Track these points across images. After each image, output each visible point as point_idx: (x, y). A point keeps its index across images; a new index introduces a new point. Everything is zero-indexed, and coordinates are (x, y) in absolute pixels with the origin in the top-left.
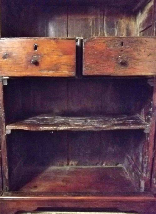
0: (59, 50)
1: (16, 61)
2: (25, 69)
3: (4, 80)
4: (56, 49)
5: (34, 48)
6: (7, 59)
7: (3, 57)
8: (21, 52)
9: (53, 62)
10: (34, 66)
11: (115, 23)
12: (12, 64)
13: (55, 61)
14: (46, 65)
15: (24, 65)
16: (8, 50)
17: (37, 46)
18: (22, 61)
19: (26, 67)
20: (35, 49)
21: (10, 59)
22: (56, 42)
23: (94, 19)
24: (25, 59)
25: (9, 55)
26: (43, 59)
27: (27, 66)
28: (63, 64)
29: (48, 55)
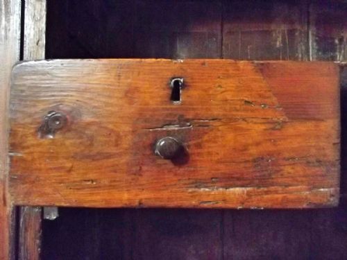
0: (274, 99)
1: (91, 145)
2: (129, 178)
3: (45, 209)
4: (260, 96)
5: (170, 92)
6: (58, 136)
7: (43, 126)
8: (116, 109)
9: (245, 148)
10: (169, 164)
11: (337, 41)
12: (74, 157)
13: (258, 144)
14: (219, 162)
15: (125, 159)
16: (61, 102)
17: (185, 85)
18: (117, 145)
19: (135, 169)
20: (175, 95)
21: (69, 135)
22: (262, 70)
23: (286, 32)
24: (130, 137)
25: (66, 120)
26: (206, 138)
27: (141, 165)
28: (287, 155)
29: (229, 121)
